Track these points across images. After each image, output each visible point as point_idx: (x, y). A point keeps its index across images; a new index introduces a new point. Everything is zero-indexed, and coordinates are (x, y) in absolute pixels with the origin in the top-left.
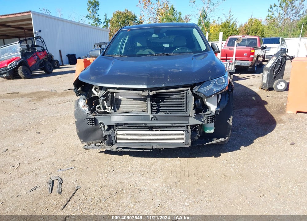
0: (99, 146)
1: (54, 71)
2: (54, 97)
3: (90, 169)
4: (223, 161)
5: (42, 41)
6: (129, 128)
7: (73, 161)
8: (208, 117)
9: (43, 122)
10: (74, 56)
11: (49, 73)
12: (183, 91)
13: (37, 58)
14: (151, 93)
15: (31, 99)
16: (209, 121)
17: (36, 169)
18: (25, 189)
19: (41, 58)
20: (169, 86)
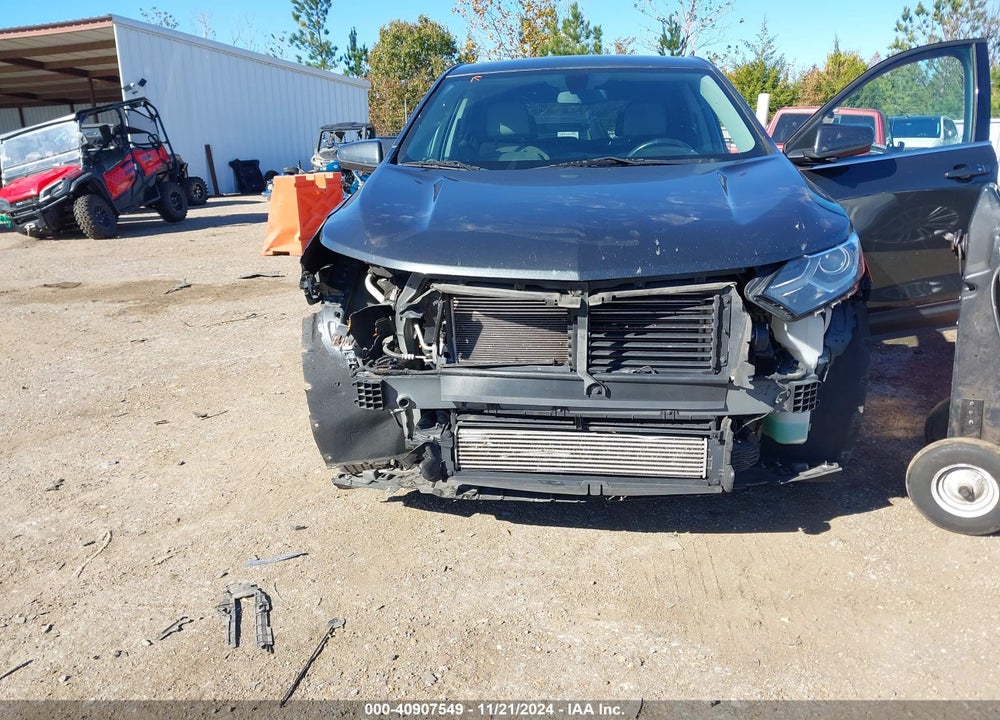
0: (391, 477)
1: (192, 214)
2: (202, 299)
3: (360, 560)
4: (832, 543)
5: (151, 115)
6: (503, 419)
7: (298, 528)
8: (798, 388)
9: (173, 385)
10: (253, 165)
11: (174, 221)
12: (711, 293)
13: (137, 171)
14: (594, 300)
15: (124, 306)
16: (801, 404)
17: (170, 554)
18: (143, 629)
19: (150, 171)
20: (660, 273)
